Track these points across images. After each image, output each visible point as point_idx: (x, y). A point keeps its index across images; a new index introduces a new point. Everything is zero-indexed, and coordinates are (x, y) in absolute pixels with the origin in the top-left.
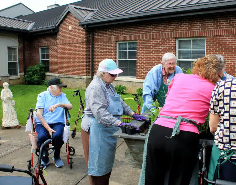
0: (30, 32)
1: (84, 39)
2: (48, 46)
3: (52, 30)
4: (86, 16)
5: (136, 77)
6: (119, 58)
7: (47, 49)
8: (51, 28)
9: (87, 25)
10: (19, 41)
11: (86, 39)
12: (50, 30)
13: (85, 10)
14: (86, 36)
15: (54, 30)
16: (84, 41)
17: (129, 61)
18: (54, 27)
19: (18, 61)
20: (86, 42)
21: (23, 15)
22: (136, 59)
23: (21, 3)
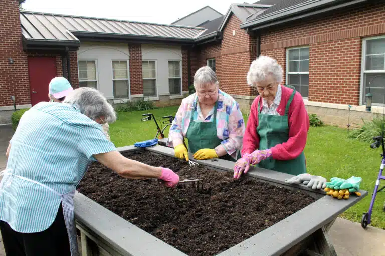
0: (195, 41)
1: (247, 47)
2: (215, 58)
3: (215, 38)
4: (251, 16)
5: (307, 98)
6: (290, 71)
7: (214, 61)
8: (213, 35)
9: (250, 28)
10: (182, 53)
11: (250, 46)
12: (213, 38)
13: (255, 7)
14: (250, 43)
15: (217, 37)
16: (248, 50)
17: (302, 75)
18: (216, 34)
19: (181, 77)
20: (250, 51)
21: (210, 20)
22: (308, 73)
23: (207, 7)
